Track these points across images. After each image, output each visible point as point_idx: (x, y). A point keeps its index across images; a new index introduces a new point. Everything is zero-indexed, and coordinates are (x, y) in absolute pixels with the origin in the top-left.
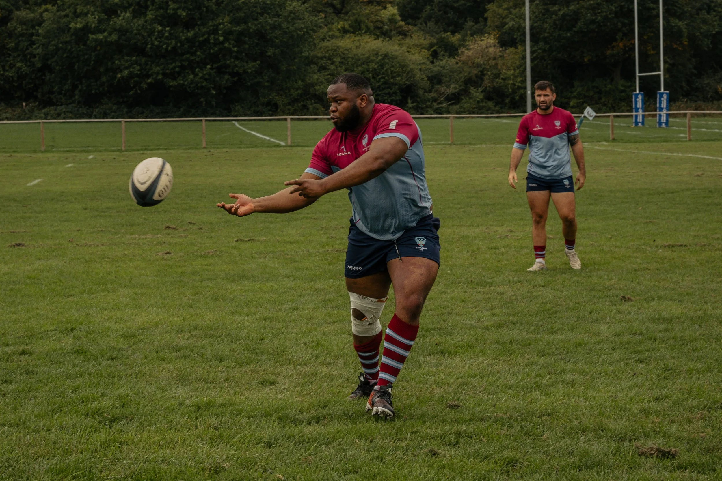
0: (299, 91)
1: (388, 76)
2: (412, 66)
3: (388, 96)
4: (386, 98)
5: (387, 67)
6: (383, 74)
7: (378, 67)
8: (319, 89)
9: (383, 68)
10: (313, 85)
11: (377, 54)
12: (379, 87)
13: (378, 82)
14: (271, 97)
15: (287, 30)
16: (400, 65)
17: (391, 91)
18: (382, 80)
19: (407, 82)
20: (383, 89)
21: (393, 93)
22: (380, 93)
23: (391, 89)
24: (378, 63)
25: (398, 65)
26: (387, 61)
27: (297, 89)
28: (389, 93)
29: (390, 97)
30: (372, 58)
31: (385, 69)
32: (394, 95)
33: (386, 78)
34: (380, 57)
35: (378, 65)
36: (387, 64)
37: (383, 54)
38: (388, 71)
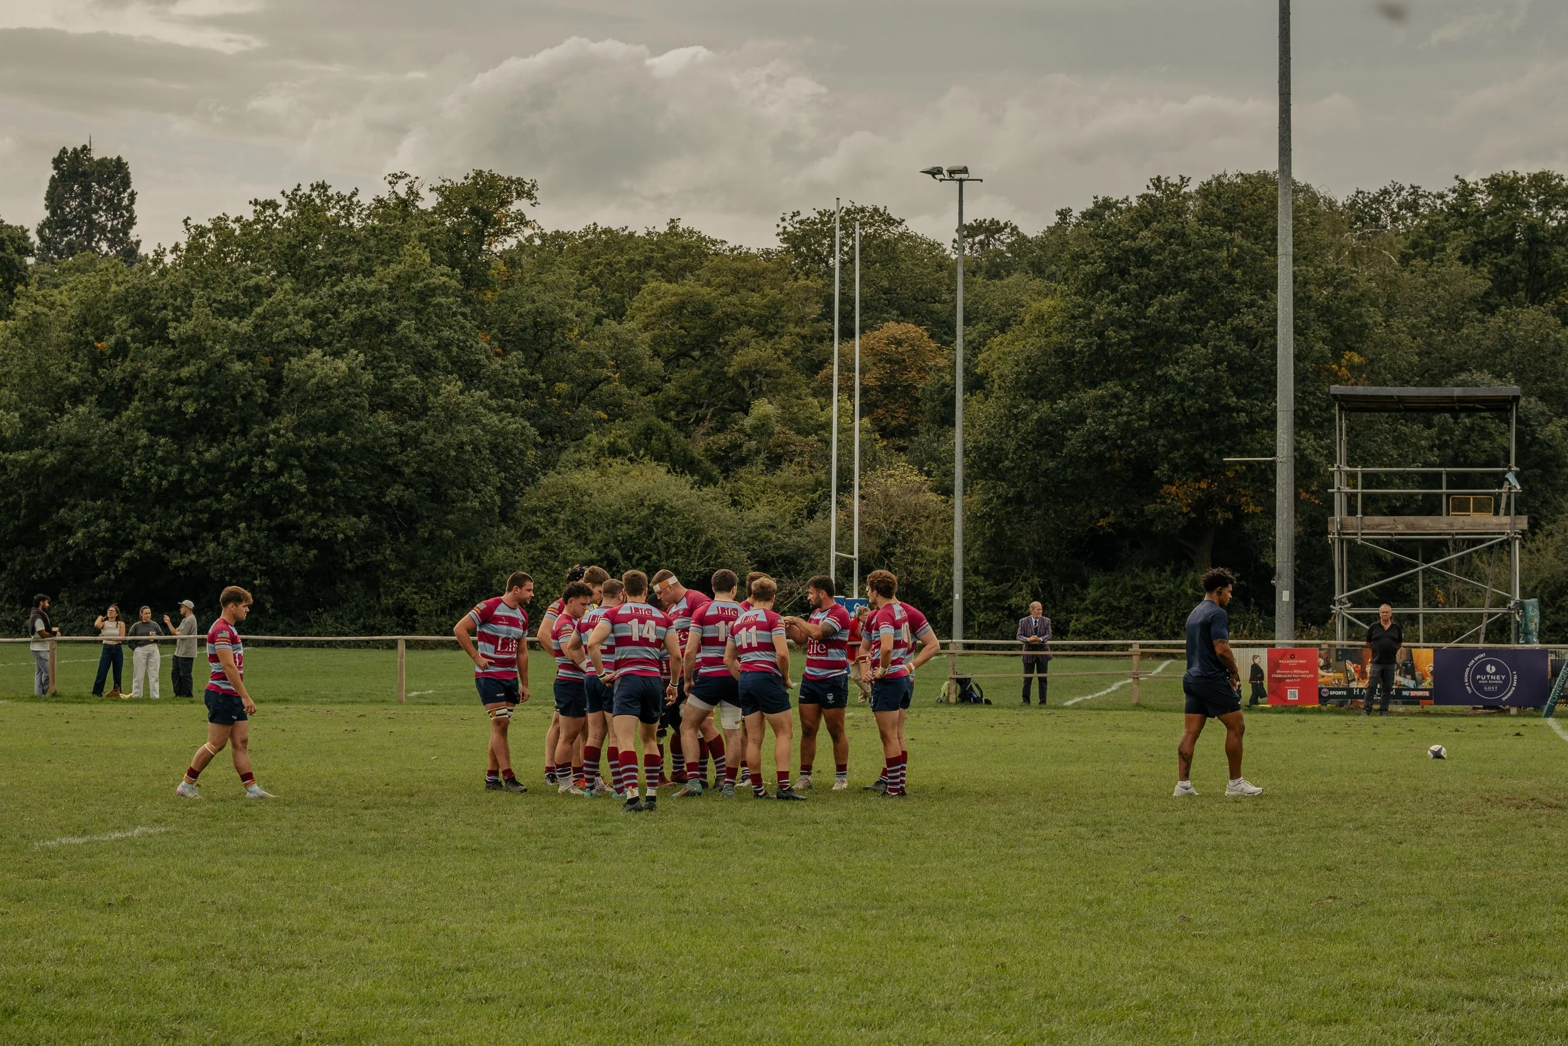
1: (659, 554)
2: (713, 532)
5: (657, 533)
7: (639, 533)
9: (648, 537)
11: (640, 504)
14: (403, 596)
15: (430, 448)
16: (684, 530)
18: (646, 562)
24: (640, 524)
25: (680, 530)
26: (660, 520)
27: (461, 580)
30: (627, 512)
31: (654, 537)
33: (654, 557)
34: (646, 512)
35: (639, 528)
36: (659, 526)
37: (653, 505)
38: (659, 543)
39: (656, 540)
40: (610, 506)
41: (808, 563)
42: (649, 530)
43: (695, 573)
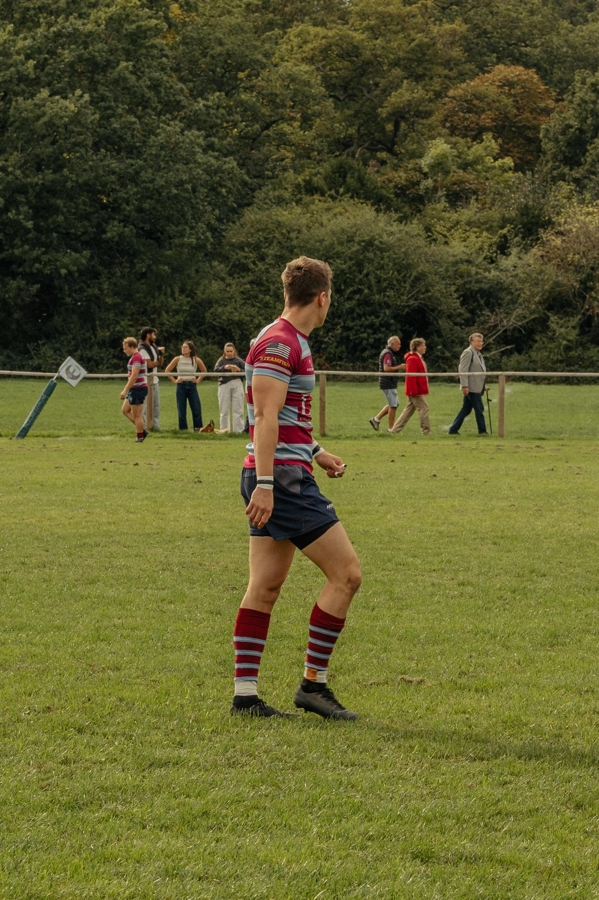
0: (180, 318)
1: (369, 288)
2: (423, 267)
3: (369, 331)
4: (365, 335)
5: (368, 268)
6: (361, 283)
7: (350, 268)
8: (223, 313)
9: (360, 272)
10: (210, 303)
11: (350, 240)
12: (351, 311)
13: (349, 299)
14: (118, 328)
15: (150, 185)
16: (395, 264)
17: (377, 321)
18: (357, 297)
19: (412, 302)
20: (360, 316)
21: (381, 325)
22: (351, 324)
23: (377, 317)
24: (351, 259)
25: (391, 264)
26: (371, 255)
27: (177, 312)
28: (371, 326)
29: (374, 333)
30: (339, 248)
31: (365, 272)
32: (383, 329)
33: (366, 291)
34: (356, 247)
35: (350, 263)
36: (370, 261)
37: (364, 241)
38: (371, 277)
39: (367, 275)
40: (321, 241)
41: (509, 297)
42: (360, 265)
43: (404, 307)
